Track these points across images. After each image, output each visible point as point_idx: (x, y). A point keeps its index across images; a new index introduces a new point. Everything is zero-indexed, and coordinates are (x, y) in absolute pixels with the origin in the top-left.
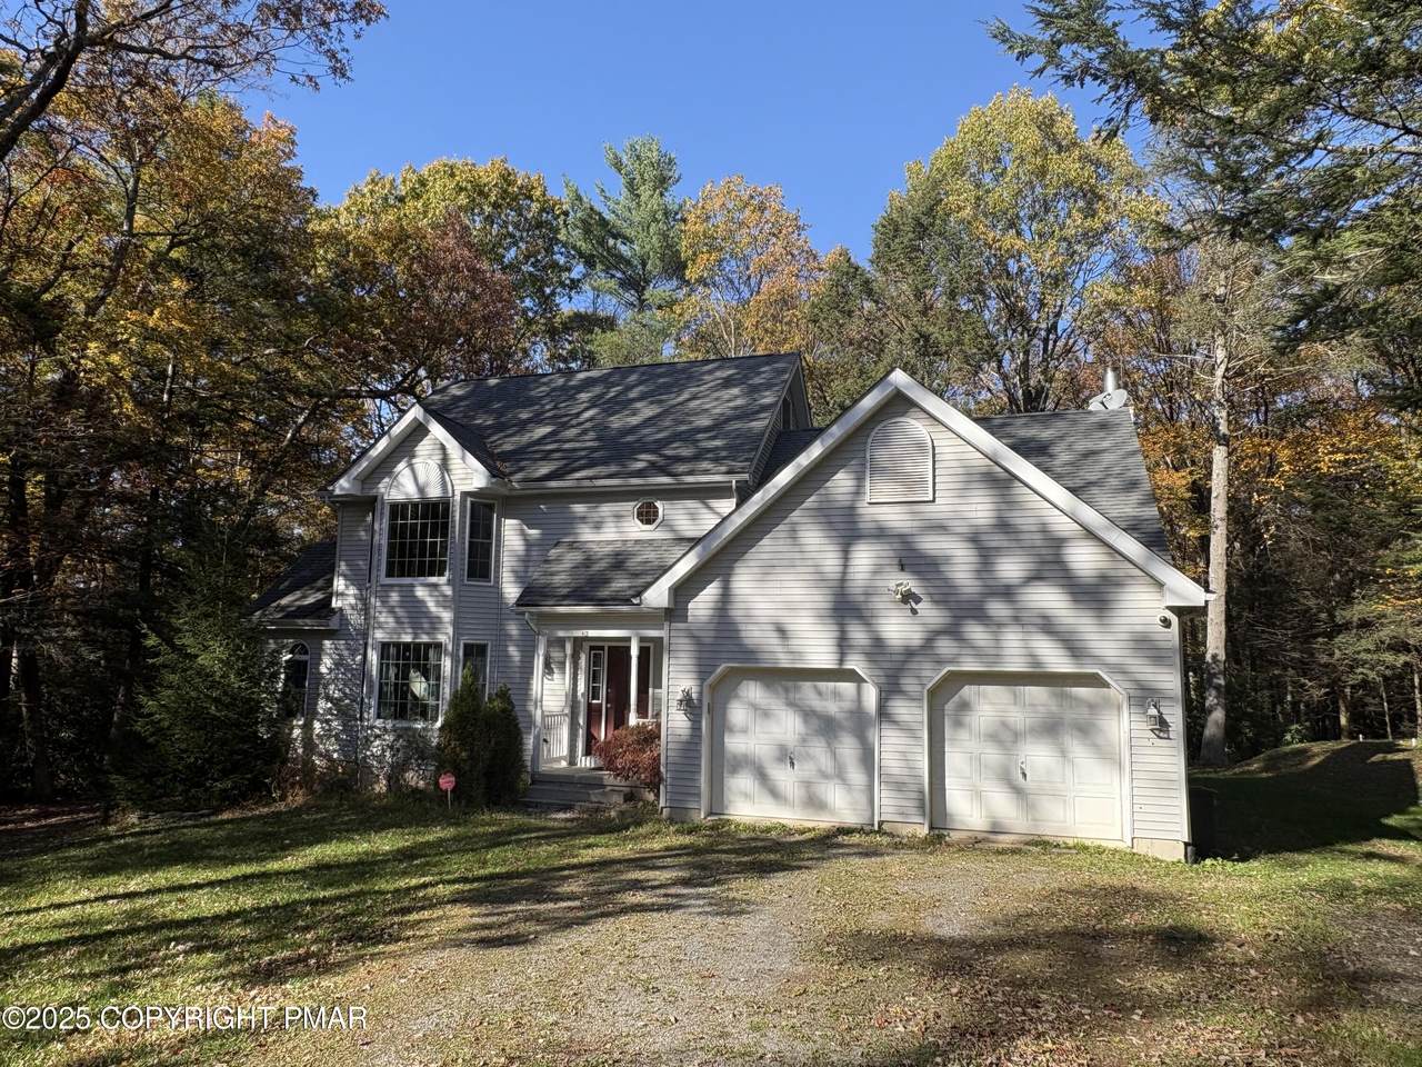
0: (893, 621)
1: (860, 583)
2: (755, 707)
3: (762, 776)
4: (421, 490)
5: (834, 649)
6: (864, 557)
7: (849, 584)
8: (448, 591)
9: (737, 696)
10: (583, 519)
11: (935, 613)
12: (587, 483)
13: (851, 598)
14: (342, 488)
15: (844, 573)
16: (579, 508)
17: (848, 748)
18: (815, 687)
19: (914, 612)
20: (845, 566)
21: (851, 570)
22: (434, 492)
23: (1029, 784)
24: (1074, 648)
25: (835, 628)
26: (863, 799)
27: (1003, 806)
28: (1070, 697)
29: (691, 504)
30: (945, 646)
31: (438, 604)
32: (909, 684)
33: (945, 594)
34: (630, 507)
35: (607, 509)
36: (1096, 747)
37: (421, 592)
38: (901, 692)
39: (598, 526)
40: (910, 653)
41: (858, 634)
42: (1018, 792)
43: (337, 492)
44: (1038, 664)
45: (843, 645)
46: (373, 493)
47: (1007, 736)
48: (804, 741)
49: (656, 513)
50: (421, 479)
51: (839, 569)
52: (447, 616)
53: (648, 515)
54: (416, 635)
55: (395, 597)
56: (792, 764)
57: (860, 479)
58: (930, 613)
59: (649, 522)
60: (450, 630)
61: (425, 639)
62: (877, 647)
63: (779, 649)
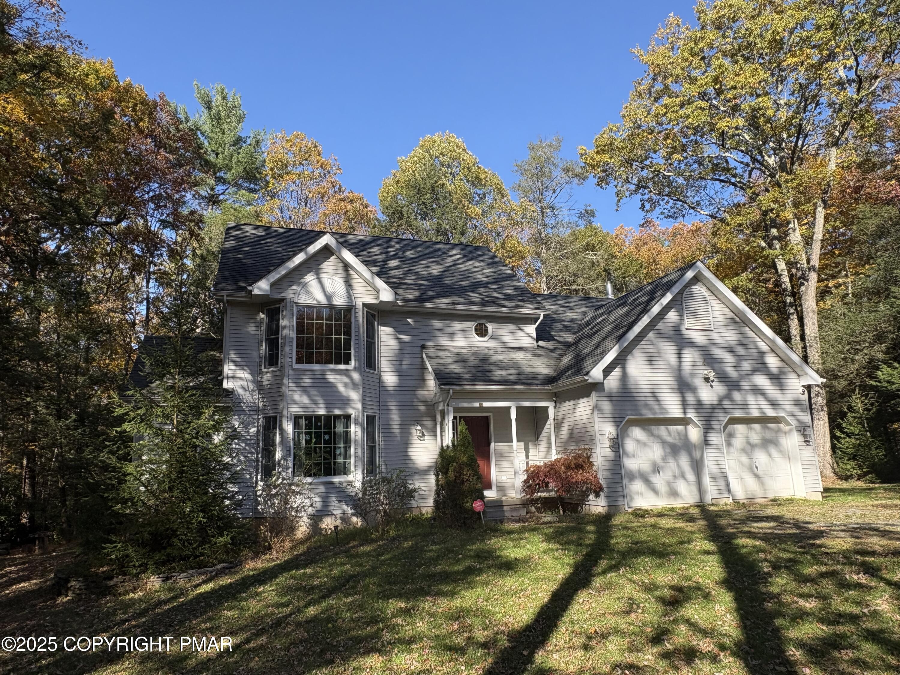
0: (704, 391)
1: (688, 371)
2: (638, 442)
3: (647, 481)
4: (329, 297)
5: (680, 407)
6: (688, 357)
7: (683, 371)
8: (356, 376)
9: (628, 436)
10: (441, 330)
11: (721, 387)
12: (451, 307)
13: (685, 379)
14: (260, 289)
15: (680, 365)
16: (437, 323)
17: (684, 461)
18: (667, 429)
19: (712, 386)
20: (680, 361)
21: (683, 363)
22: (340, 301)
23: (760, 472)
24: (774, 404)
25: (679, 395)
26: (694, 489)
27: (752, 484)
28: (768, 428)
29: (511, 326)
30: (726, 404)
31: (346, 385)
32: (715, 424)
33: (723, 377)
34: (471, 326)
35: (457, 325)
36: (781, 451)
37: (331, 377)
38: (713, 429)
39: (452, 336)
40: (713, 408)
41: (690, 398)
42: (757, 476)
43: (256, 292)
44: (763, 413)
45: (684, 404)
46: (283, 296)
47: (748, 448)
48: (664, 459)
49: (487, 330)
50: (329, 289)
51: (678, 363)
52: (354, 395)
53: (482, 331)
54: (328, 408)
55: (307, 381)
56: (659, 472)
57: (682, 316)
58: (719, 388)
59: (482, 336)
60: (359, 406)
61: (337, 412)
62: (699, 405)
63: (656, 407)
